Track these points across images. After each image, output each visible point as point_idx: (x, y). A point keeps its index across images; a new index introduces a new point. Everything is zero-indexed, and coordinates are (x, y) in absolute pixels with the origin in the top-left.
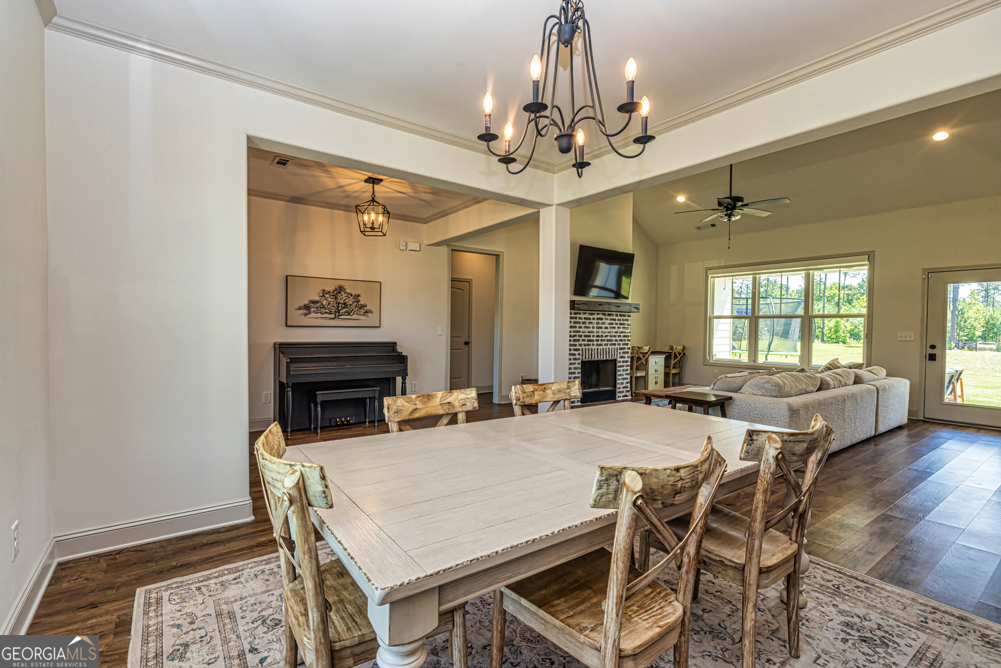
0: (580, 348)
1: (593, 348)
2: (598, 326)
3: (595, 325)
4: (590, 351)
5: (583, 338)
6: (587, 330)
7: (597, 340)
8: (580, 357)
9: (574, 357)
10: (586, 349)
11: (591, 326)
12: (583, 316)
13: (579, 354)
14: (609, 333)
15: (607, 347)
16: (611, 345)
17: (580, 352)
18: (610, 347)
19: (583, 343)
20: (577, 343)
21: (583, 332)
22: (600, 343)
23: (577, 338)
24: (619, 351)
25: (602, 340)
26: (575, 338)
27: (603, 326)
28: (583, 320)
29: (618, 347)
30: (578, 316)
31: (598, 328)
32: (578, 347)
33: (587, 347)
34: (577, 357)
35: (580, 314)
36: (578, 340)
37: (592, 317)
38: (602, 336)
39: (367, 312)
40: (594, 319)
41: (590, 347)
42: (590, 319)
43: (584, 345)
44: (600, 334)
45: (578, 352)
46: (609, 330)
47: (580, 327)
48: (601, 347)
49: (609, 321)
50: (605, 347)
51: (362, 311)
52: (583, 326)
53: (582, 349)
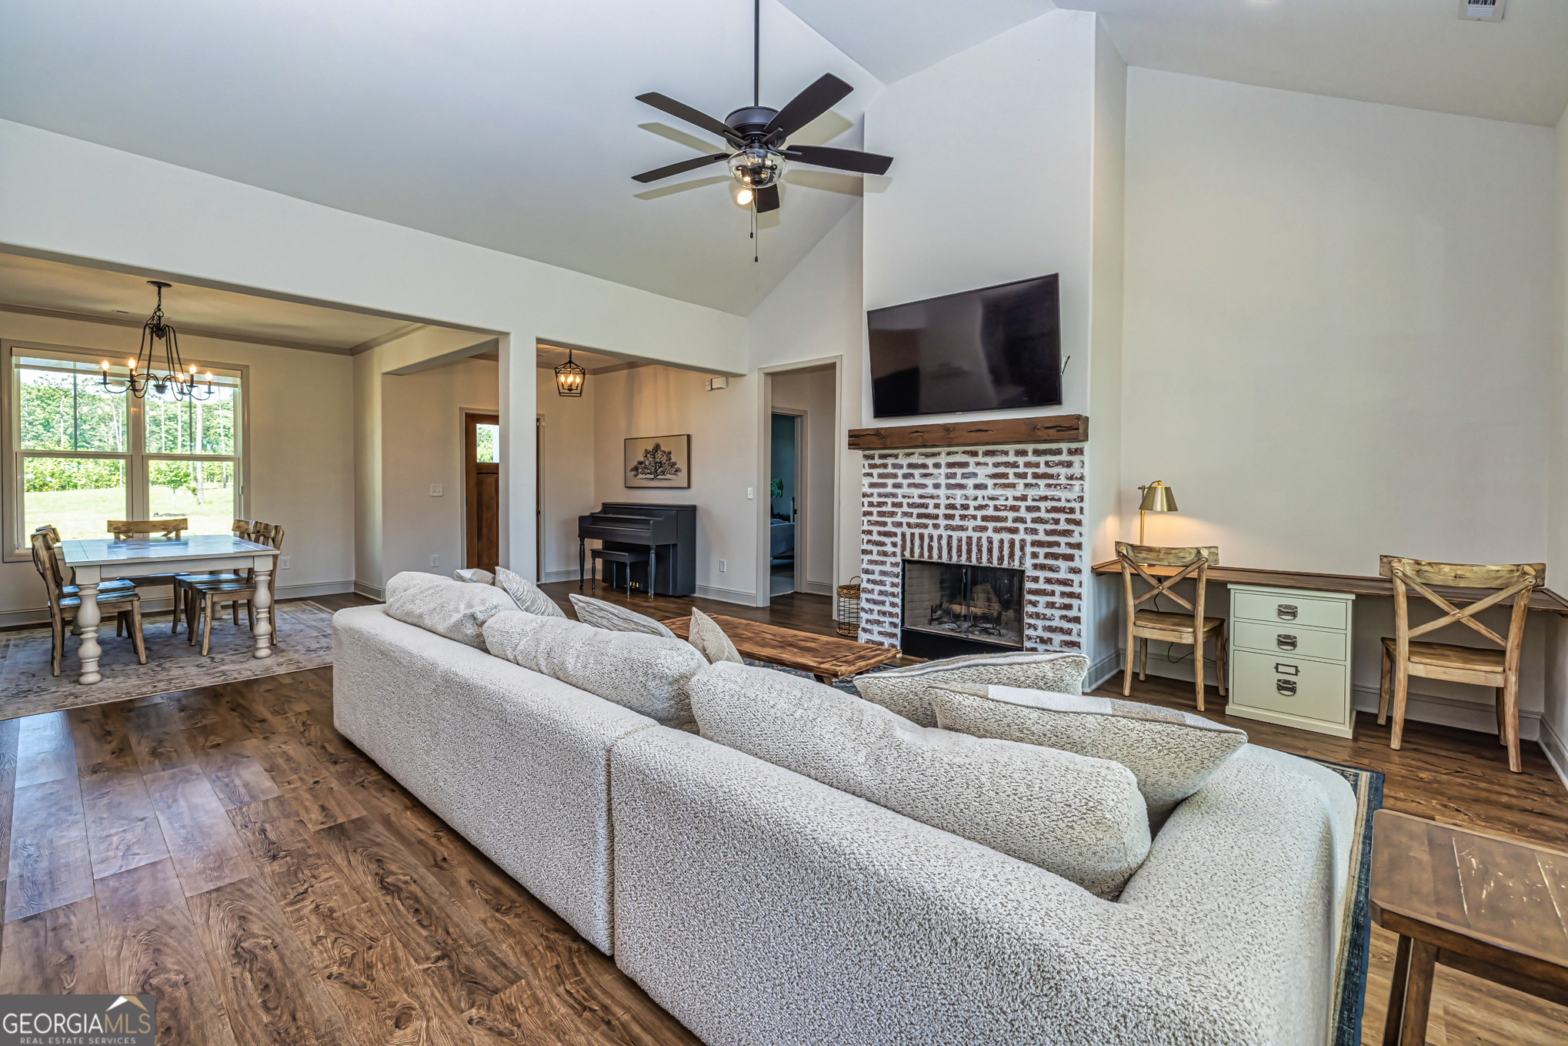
0: (898, 531)
1: (936, 533)
2: (953, 481)
3: (943, 481)
4: (926, 540)
5: (905, 509)
6: (916, 492)
7: (948, 517)
8: (898, 550)
9: (880, 548)
10: (913, 535)
11: (929, 482)
12: (904, 461)
13: (894, 545)
14: (992, 499)
15: (984, 535)
16: (996, 530)
17: (898, 540)
18: (996, 537)
19: (905, 520)
20: (889, 520)
21: (904, 497)
22: (957, 522)
23: (889, 508)
24: (1029, 549)
25: (963, 517)
26: (884, 509)
27: (970, 482)
28: (905, 470)
29: (1029, 538)
30: (890, 461)
31: (949, 486)
32: (890, 528)
33: (917, 531)
34: (889, 549)
35: (896, 456)
36: (892, 514)
37: (930, 462)
38: (965, 507)
39: (676, 471)
40: (937, 466)
41: (926, 532)
42: (924, 466)
43: (909, 525)
44: (959, 501)
45: (894, 539)
46: (990, 492)
47: (897, 486)
48: (964, 535)
49: (991, 470)
50: (975, 535)
51: (673, 470)
52: (905, 482)
53: (903, 535)
